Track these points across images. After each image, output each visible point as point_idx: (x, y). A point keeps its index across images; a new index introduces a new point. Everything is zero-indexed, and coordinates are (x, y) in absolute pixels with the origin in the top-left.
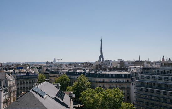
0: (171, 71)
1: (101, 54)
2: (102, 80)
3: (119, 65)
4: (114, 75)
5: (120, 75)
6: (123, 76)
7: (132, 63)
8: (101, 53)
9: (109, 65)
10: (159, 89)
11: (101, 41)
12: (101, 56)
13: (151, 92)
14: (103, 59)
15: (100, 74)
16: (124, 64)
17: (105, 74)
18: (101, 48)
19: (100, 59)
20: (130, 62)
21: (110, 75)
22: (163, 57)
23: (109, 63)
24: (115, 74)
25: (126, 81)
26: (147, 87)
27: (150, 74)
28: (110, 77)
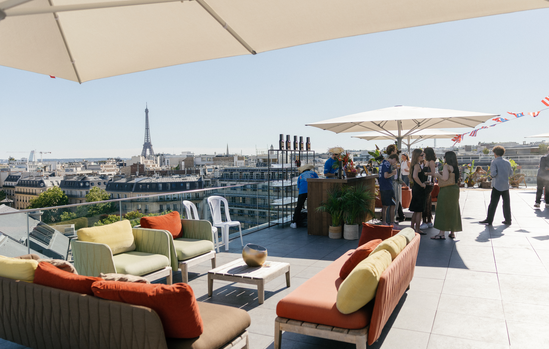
1: (148, 141)
3: (183, 163)
4: (169, 185)
5: (182, 185)
6: (188, 185)
7: (209, 160)
8: (148, 139)
9: (163, 163)
11: (147, 111)
12: (148, 145)
14: (151, 151)
15: (138, 184)
16: (193, 160)
17: (150, 184)
18: (147, 128)
19: (146, 151)
20: (206, 157)
21: (161, 185)
23: (164, 161)
24: (171, 183)
25: (195, 196)
28: (160, 189)
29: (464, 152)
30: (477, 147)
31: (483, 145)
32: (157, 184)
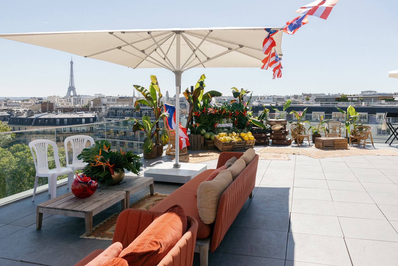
0: (149, 112)
1: (72, 85)
2: (41, 129)
3: (92, 103)
4: (66, 120)
5: (78, 120)
6: (84, 120)
7: (114, 100)
8: (72, 83)
9: (79, 102)
10: (131, 140)
11: (72, 63)
12: (72, 88)
13: (120, 146)
16: (100, 101)
17: (49, 119)
18: (72, 76)
19: (70, 93)
20: (111, 98)
21: (58, 120)
22: (167, 92)
23: (80, 100)
24: (68, 119)
25: (89, 130)
26: (115, 139)
27: (121, 118)
28: (66, 123)
29: (293, 99)
30: (301, 96)
31: (305, 95)
32: (55, 119)
